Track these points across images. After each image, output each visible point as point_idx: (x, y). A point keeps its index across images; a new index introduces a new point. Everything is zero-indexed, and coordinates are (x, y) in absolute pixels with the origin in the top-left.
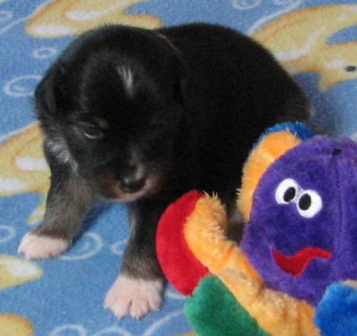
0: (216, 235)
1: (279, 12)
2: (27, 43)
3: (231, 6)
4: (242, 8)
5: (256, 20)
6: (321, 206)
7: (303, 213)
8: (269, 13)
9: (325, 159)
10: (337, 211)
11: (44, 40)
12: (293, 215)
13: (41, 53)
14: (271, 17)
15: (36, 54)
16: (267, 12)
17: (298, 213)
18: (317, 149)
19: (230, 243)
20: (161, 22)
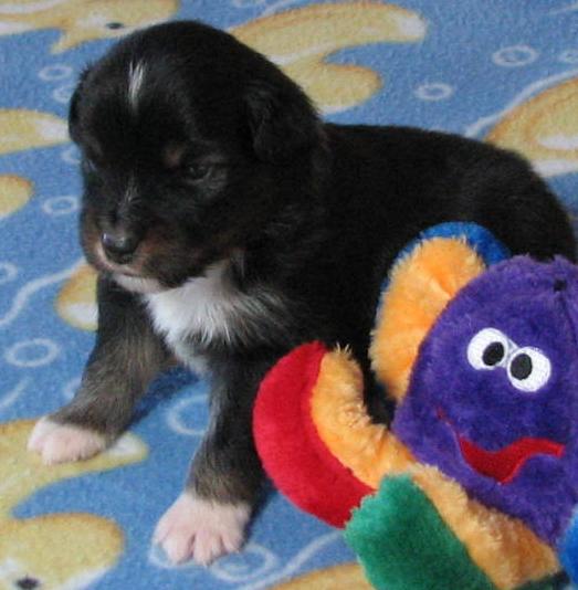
0: (359, 417)
1: (565, 74)
3: (490, 61)
4: (508, 65)
5: (529, 82)
6: (549, 374)
7: (520, 385)
8: (549, 75)
14: (551, 80)
16: (546, 72)
17: (510, 384)
20: (379, 78)
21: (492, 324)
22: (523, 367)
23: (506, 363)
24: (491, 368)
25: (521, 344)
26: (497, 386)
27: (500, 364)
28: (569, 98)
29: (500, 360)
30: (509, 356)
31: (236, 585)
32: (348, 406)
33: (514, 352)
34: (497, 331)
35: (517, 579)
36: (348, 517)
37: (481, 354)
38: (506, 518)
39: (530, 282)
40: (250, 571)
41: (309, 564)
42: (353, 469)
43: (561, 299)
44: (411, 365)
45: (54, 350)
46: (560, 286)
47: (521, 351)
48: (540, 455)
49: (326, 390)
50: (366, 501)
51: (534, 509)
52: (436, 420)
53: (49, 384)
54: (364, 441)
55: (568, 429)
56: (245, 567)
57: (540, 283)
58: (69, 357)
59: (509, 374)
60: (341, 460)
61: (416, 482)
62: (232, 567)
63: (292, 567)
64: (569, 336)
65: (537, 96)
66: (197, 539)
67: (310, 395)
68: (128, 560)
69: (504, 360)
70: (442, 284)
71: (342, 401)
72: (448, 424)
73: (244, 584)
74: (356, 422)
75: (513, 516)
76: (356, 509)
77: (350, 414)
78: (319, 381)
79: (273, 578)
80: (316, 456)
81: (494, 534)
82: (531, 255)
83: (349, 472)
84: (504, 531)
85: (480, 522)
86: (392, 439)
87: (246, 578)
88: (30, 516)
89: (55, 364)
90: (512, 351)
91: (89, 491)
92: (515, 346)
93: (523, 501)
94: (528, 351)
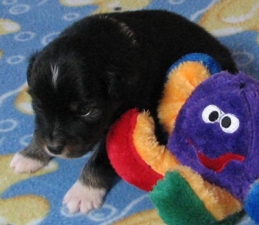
6: (238, 126)
21: (213, 103)
22: (227, 122)
23: (219, 120)
24: (213, 122)
25: (226, 112)
26: (216, 131)
27: (216, 121)
29: (217, 119)
30: (221, 118)
31: (100, 223)
32: (149, 138)
33: (223, 115)
34: (216, 106)
35: (224, 215)
36: (151, 189)
37: (208, 116)
38: (219, 188)
39: (229, 84)
40: (105, 216)
41: (131, 211)
42: (151, 166)
43: (243, 92)
44: (175, 118)
45: (15, 123)
46: (242, 86)
47: (226, 115)
48: (234, 160)
49: (139, 130)
50: (159, 182)
51: (231, 184)
52: (187, 144)
53: (13, 139)
54: (157, 153)
55: (247, 150)
56: (103, 215)
57: (234, 85)
58: (22, 127)
59: (221, 125)
60: (146, 162)
61: (181, 175)
62: (97, 215)
63: (123, 213)
64: (247, 109)
66: (82, 202)
67: (133, 133)
68: (52, 214)
69: (218, 119)
70: (191, 82)
71: (147, 136)
72: (193, 146)
73: (103, 222)
74: (153, 145)
75: (222, 187)
76: (155, 186)
77: (150, 141)
78: (136, 126)
79: (115, 219)
80: (135, 160)
81: (215, 196)
82: (229, 71)
83: (150, 166)
84: (219, 195)
85: (209, 191)
86: (168, 152)
87: (103, 219)
88: (8, 198)
89: (16, 130)
90: (222, 115)
91: (33, 185)
92: (223, 113)
93: (226, 180)
94: (229, 115)
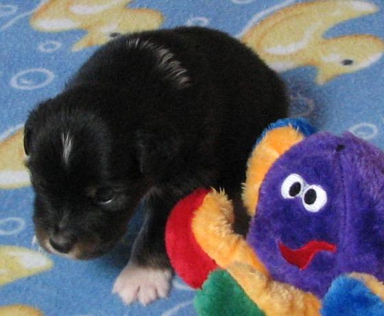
0: (223, 229)
1: (277, 7)
2: (32, 36)
3: (229, 1)
5: (254, 14)
6: (326, 201)
7: (309, 208)
8: (267, 7)
9: (330, 155)
10: (342, 205)
11: (49, 34)
12: (299, 210)
13: (46, 47)
14: (268, 11)
15: (41, 48)
16: (265, 6)
17: (304, 208)
18: (321, 145)
19: (236, 237)
20: (162, 16)
21: (294, 171)
22: (311, 197)
23: (302, 195)
24: (293, 198)
25: (311, 183)
26: (295, 209)
27: (298, 195)
28: (281, 21)
29: (298, 193)
30: (303, 191)
33: (306, 188)
43: (337, 155)
47: (311, 187)
48: (323, 251)
55: (337, 235)
59: (303, 201)
65: (261, 21)
69: (301, 192)
92: (307, 184)
